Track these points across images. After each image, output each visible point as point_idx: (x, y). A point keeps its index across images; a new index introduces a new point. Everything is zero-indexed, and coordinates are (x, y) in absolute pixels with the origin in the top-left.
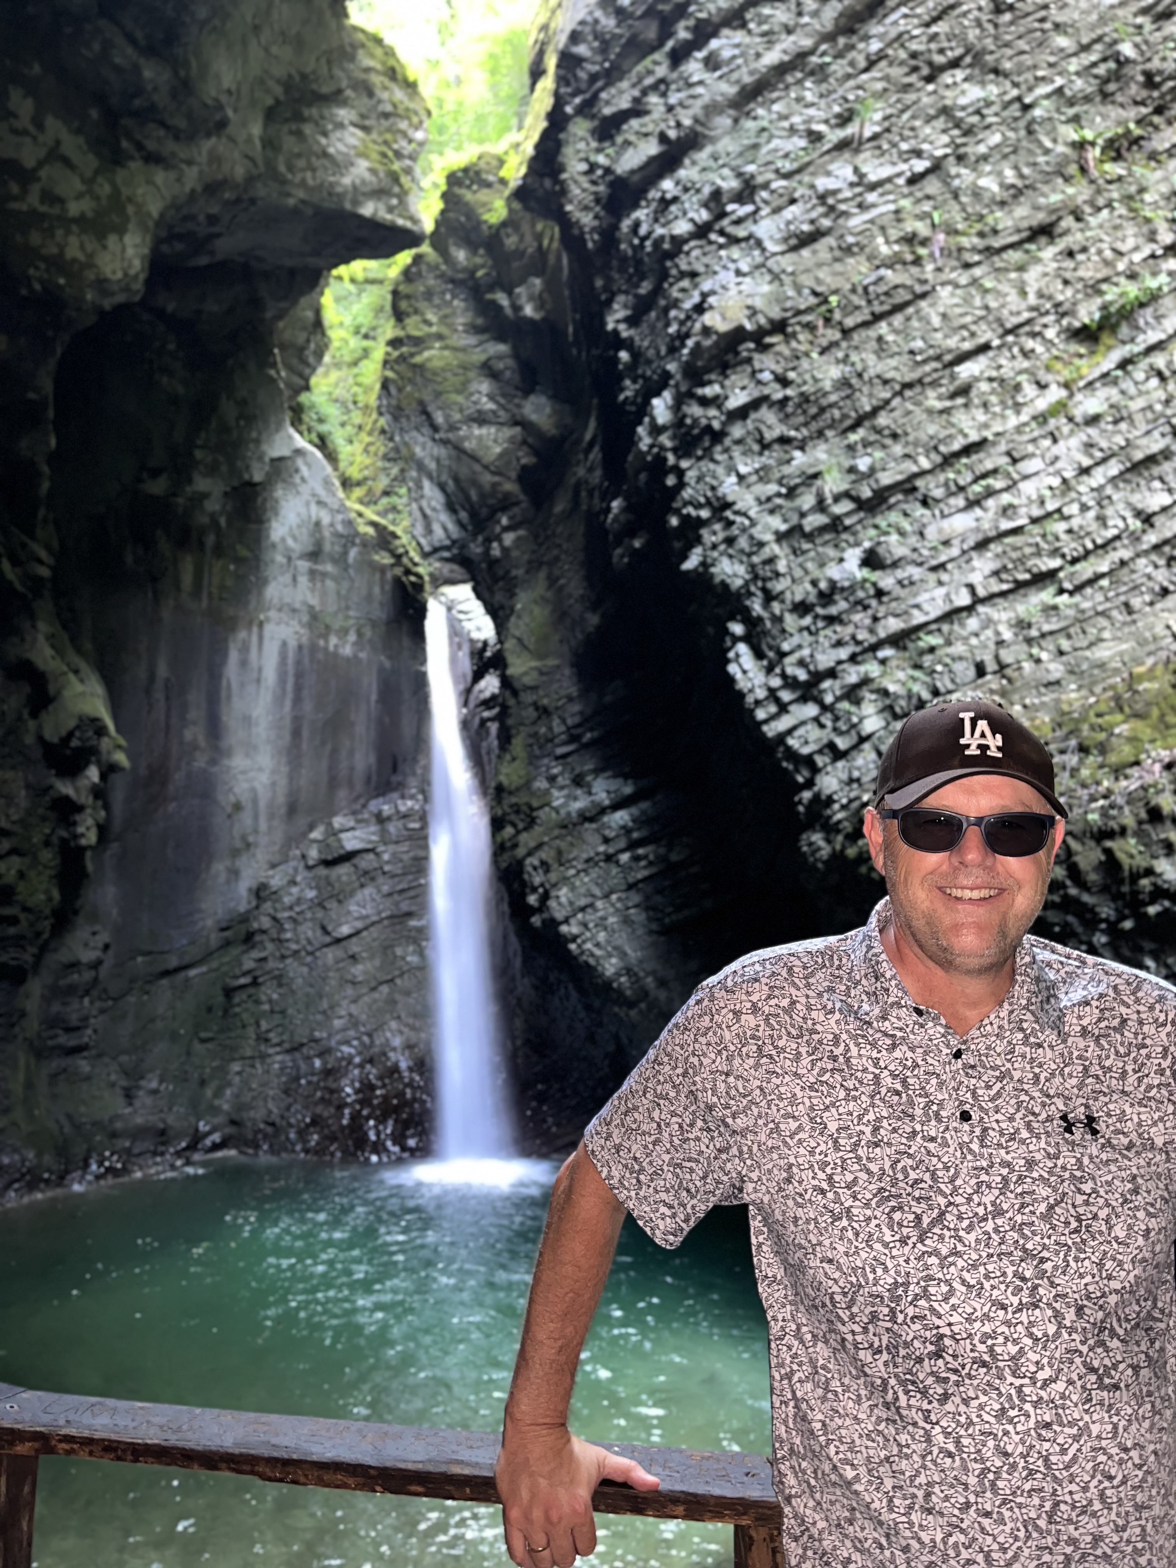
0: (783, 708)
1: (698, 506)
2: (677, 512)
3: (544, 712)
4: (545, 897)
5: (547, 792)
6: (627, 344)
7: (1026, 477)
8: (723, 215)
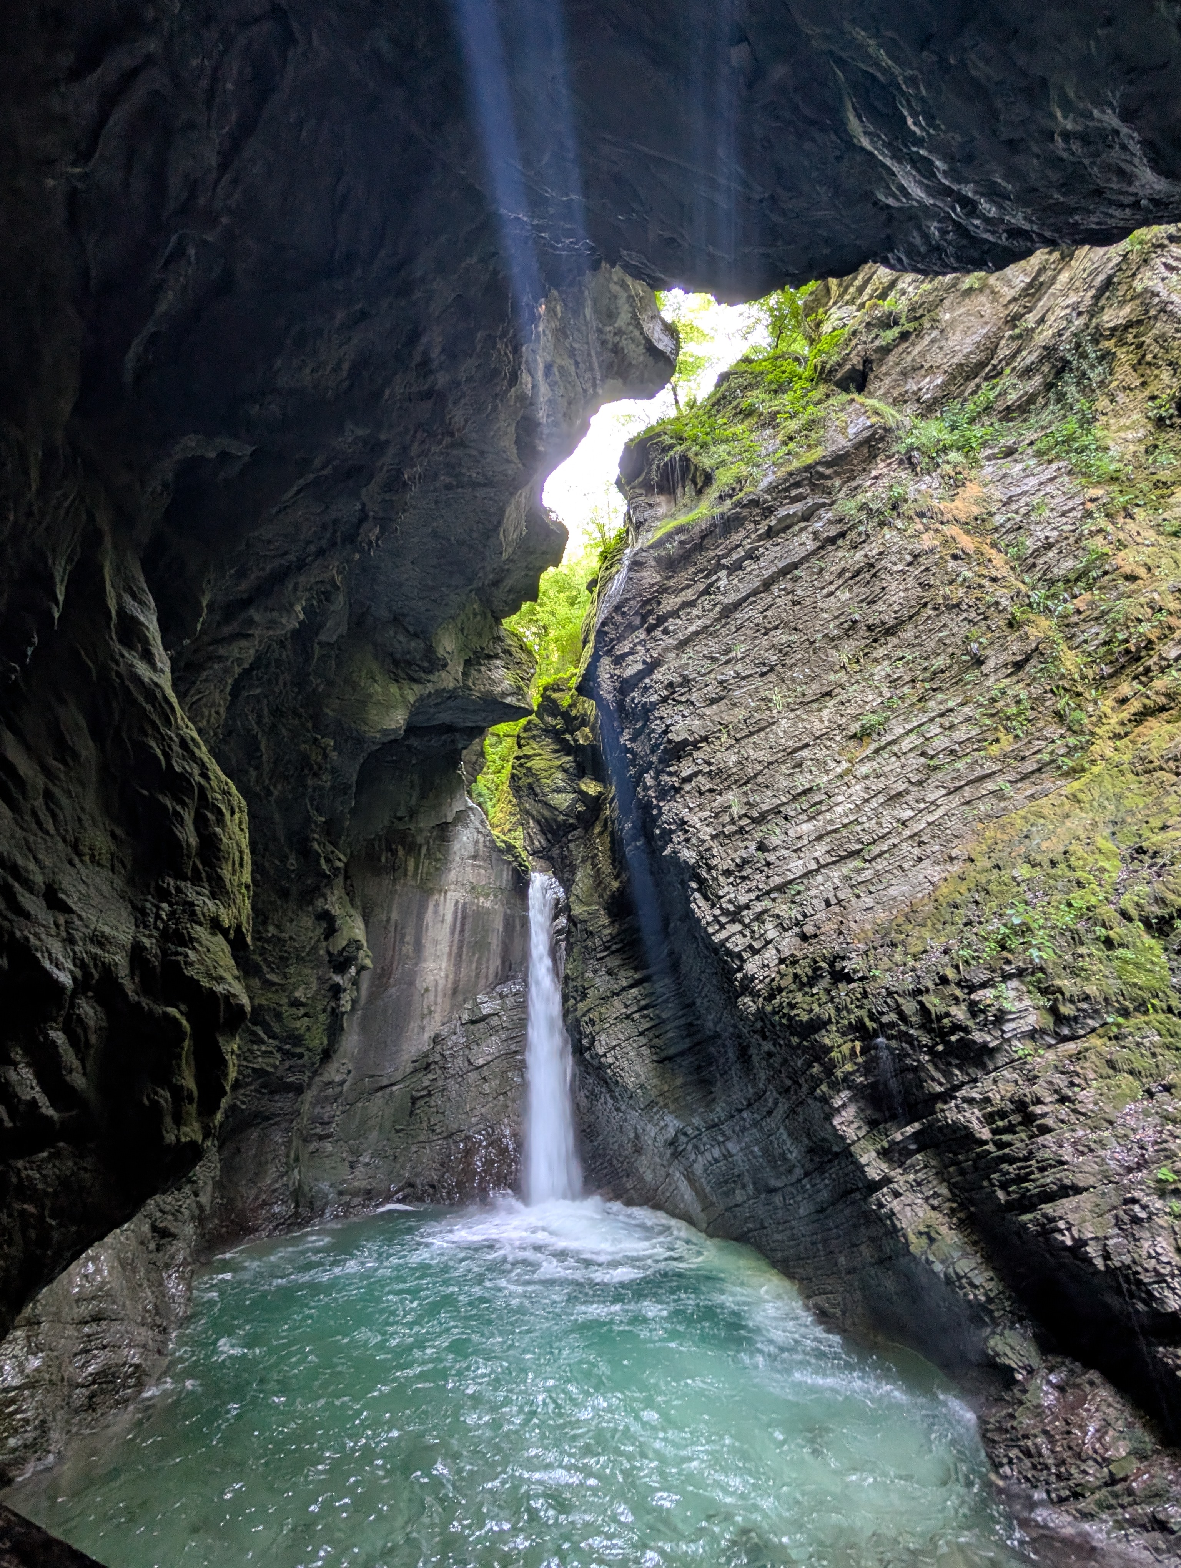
0: (722, 927)
1: (670, 824)
2: (659, 827)
3: (591, 934)
4: (593, 1040)
5: (593, 979)
6: (630, 751)
7: (837, 805)
8: (675, 692)
